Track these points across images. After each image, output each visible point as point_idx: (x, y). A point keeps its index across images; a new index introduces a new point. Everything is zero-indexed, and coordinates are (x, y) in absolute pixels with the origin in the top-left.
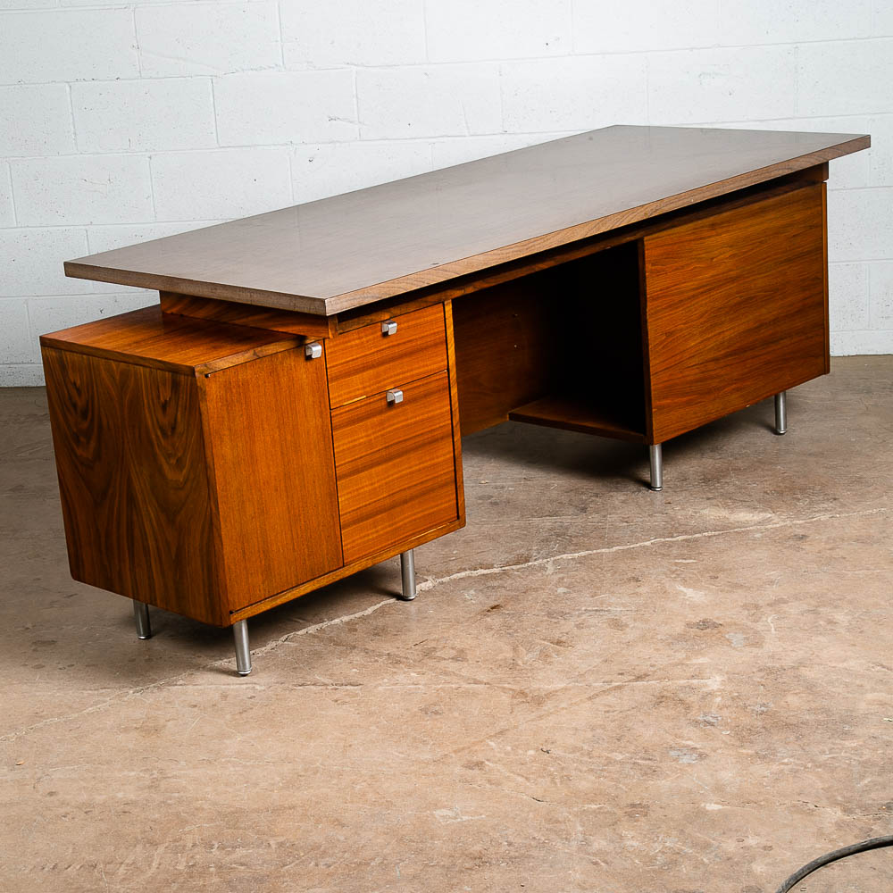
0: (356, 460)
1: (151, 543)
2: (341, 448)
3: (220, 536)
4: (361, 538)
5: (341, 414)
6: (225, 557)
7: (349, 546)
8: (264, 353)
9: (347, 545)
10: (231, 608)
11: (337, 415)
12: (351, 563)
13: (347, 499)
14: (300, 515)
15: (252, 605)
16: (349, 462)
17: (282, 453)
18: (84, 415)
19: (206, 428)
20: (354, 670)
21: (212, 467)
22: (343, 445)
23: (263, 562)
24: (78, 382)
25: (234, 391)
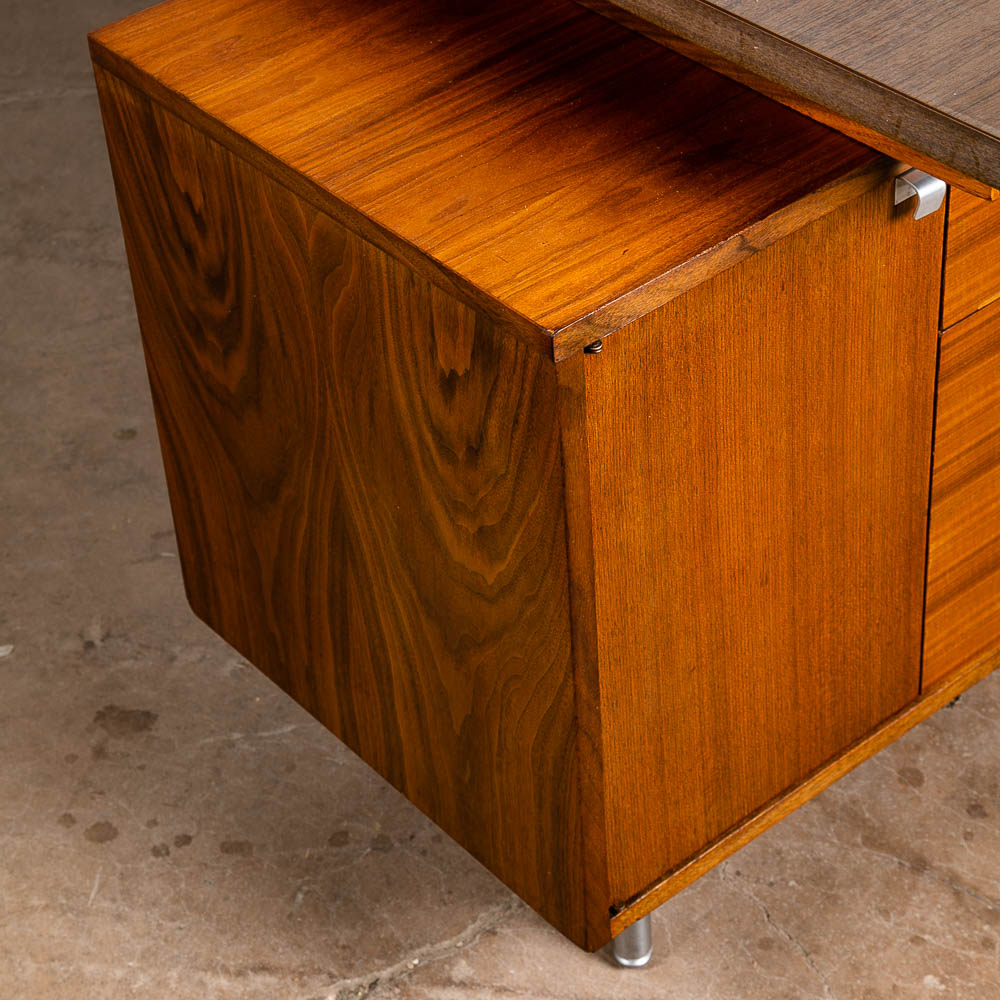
0: (989, 437)
1: (396, 665)
2: (956, 421)
3: (597, 751)
4: (972, 618)
5: (969, 333)
6: (608, 791)
7: (939, 647)
8: (773, 234)
9: (932, 647)
10: (614, 896)
11: (953, 343)
12: (940, 681)
13: (954, 539)
14: (821, 620)
15: (670, 872)
16: (970, 449)
17: (792, 484)
18: (217, 283)
19: (575, 493)
20: (930, 980)
21: (585, 582)
22: (961, 412)
23: (710, 766)
24: (198, 201)
25: (669, 363)
